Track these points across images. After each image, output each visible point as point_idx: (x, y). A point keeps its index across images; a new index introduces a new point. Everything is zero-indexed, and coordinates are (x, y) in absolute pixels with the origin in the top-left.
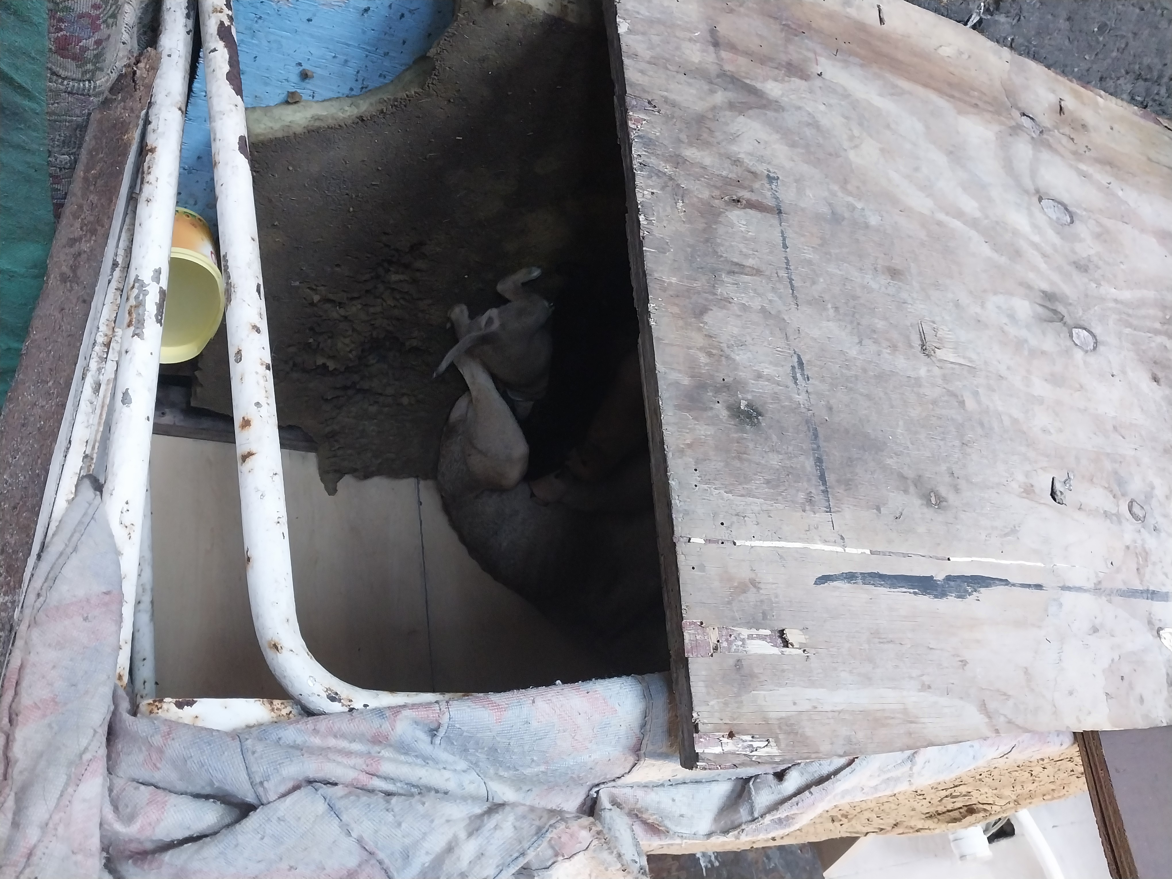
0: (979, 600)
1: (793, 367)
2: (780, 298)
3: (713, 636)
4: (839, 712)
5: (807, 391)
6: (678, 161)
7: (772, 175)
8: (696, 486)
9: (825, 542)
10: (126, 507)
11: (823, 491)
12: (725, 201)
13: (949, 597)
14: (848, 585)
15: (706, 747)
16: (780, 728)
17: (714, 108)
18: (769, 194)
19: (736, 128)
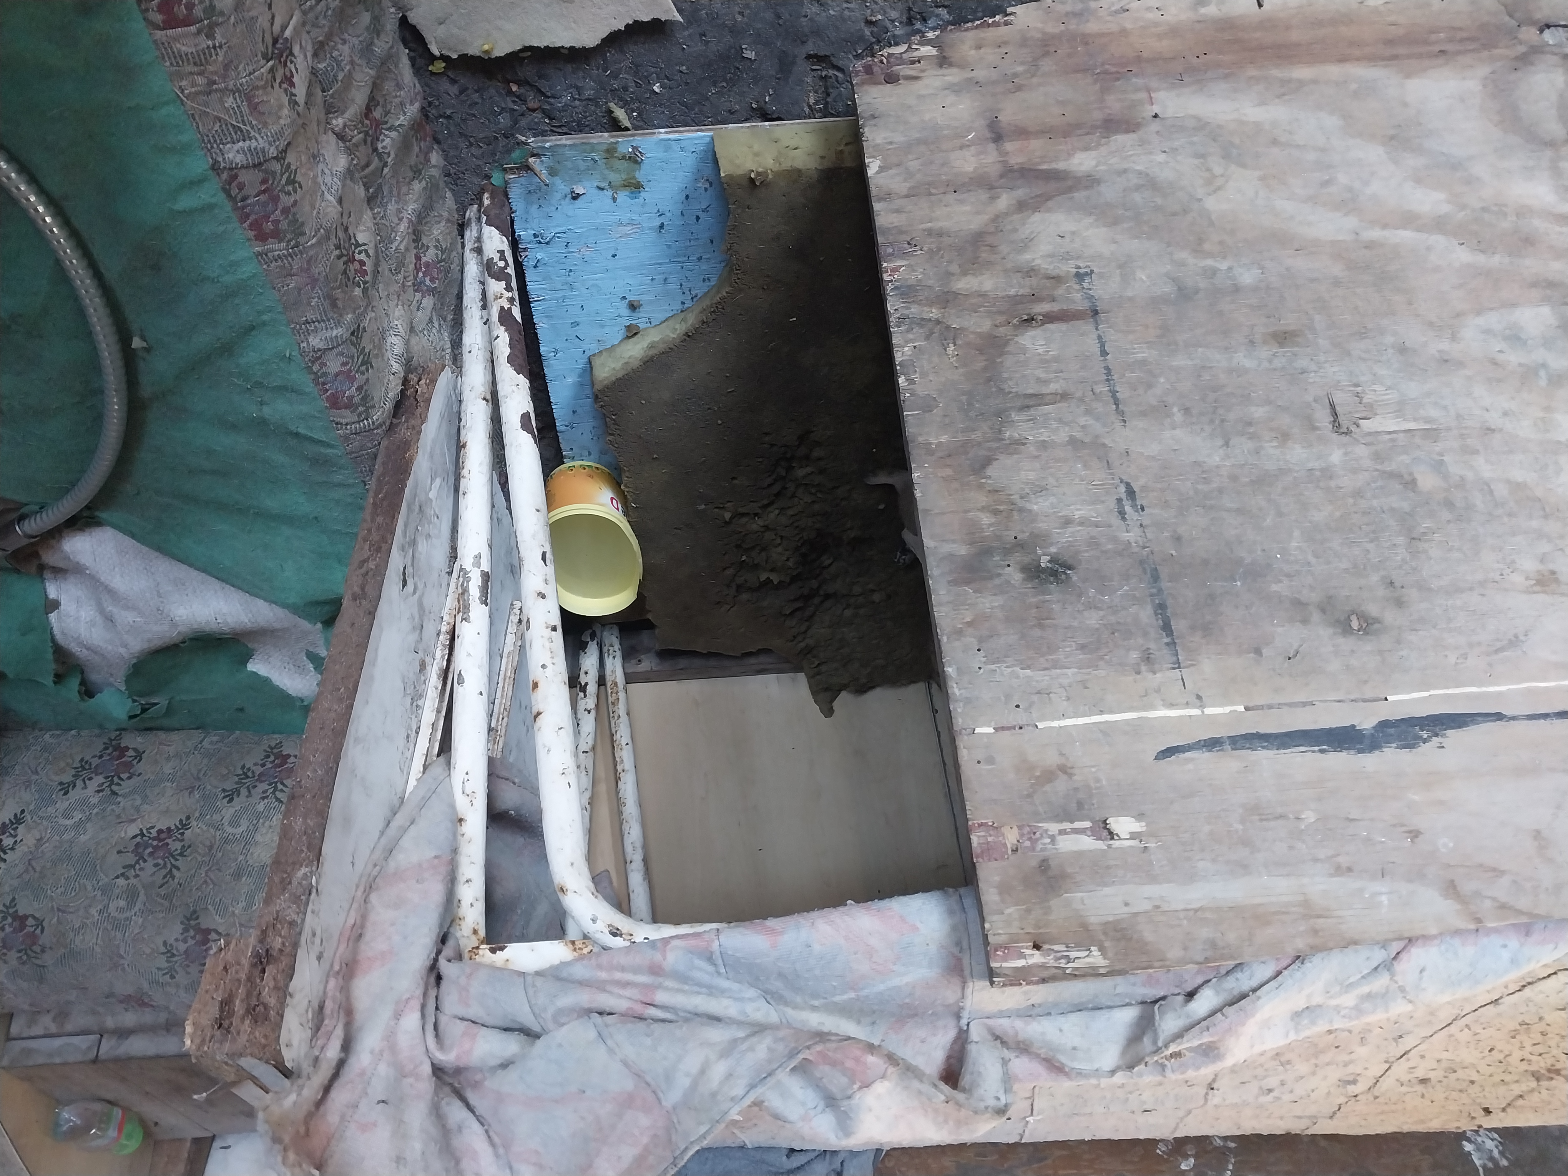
0: (1443, 747)
1: (1119, 501)
2: (1097, 419)
3: (1011, 837)
4: (1196, 911)
5: (1141, 525)
6: (947, 299)
7: (1082, 271)
8: (980, 668)
9: (1171, 706)
10: (466, 777)
11: (1167, 644)
12: (1014, 325)
13: (1384, 750)
14: (1207, 754)
15: (1006, 961)
16: (1105, 934)
17: (996, 218)
18: (1078, 296)
19: (1028, 232)
